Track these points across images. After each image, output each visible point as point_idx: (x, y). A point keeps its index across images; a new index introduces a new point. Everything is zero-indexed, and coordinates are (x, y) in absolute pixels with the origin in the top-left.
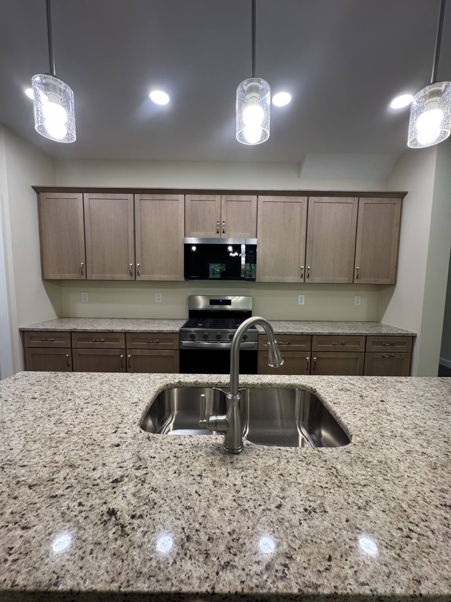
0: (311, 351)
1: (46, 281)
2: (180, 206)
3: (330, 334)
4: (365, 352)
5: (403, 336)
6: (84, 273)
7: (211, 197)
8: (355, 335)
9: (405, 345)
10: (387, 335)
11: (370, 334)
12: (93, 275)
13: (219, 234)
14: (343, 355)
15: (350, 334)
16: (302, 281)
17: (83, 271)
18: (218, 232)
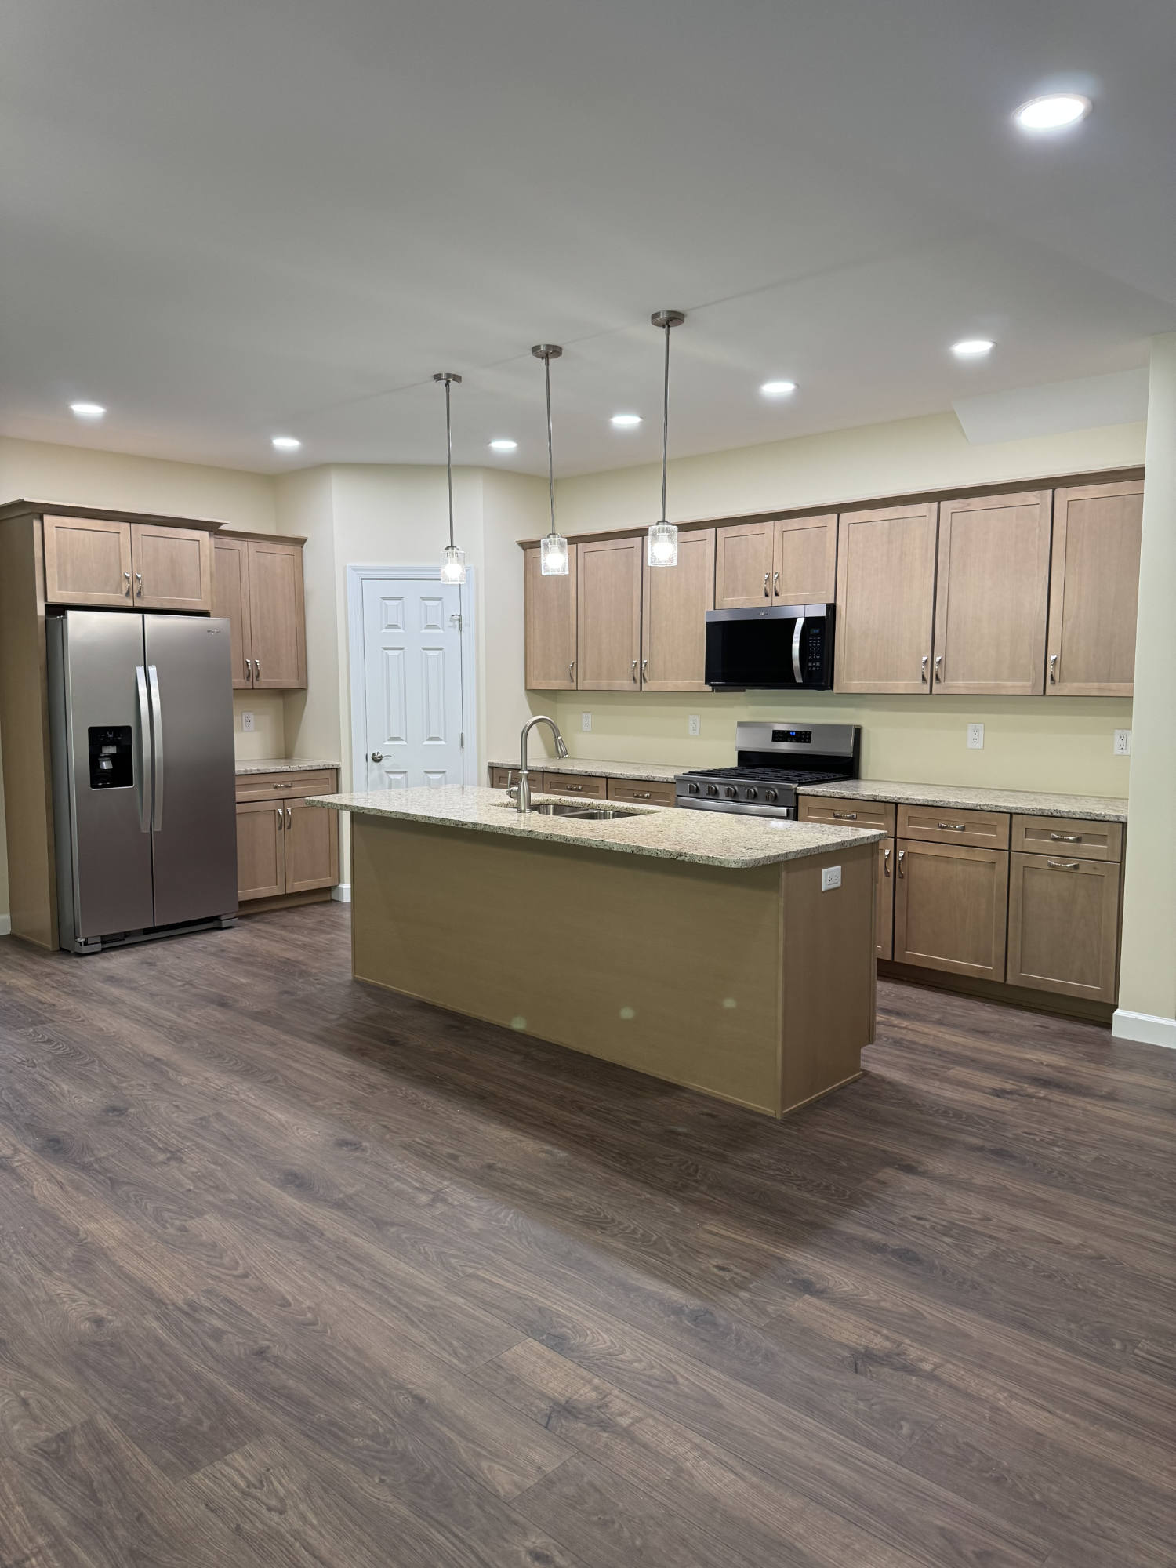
0: (895, 838)
1: (531, 692)
2: (708, 551)
3: (930, 803)
4: (1010, 850)
5: (1095, 820)
6: (575, 680)
7: (756, 527)
8: (982, 810)
9: (1104, 843)
10: (1055, 814)
11: (1017, 809)
12: (586, 682)
13: (769, 599)
14: (962, 853)
15: (970, 807)
16: (926, 689)
17: (573, 673)
18: (767, 595)
